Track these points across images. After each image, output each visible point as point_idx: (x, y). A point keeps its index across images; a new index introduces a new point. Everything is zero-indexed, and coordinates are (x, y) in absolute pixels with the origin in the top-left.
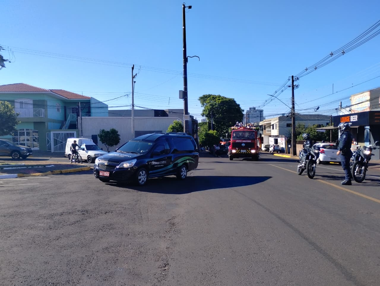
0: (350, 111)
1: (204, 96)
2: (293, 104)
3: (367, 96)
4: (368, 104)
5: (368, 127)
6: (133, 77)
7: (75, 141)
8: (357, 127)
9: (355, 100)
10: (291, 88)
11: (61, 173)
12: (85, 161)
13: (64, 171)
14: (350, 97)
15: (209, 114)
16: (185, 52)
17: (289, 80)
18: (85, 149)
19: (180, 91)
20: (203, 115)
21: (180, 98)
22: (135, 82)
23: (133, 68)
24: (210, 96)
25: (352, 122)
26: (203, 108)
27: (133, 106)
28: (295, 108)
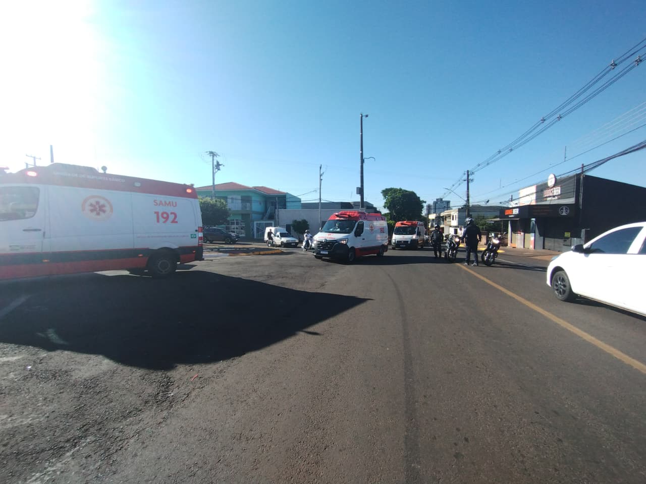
0: (516, 204)
1: (386, 189)
2: (468, 197)
3: (533, 189)
4: (534, 197)
5: (534, 219)
6: (321, 176)
7: (271, 230)
8: (518, 219)
9: (523, 192)
10: (466, 182)
11: (259, 254)
12: (279, 246)
13: (262, 253)
14: (519, 190)
15: (390, 206)
16: (362, 154)
17: (465, 174)
18: (280, 236)
19: (357, 188)
20: (385, 207)
21: (357, 193)
22: (322, 180)
23: (321, 168)
24: (391, 189)
25: (514, 215)
26: (385, 201)
27: (320, 200)
28: (470, 201)
